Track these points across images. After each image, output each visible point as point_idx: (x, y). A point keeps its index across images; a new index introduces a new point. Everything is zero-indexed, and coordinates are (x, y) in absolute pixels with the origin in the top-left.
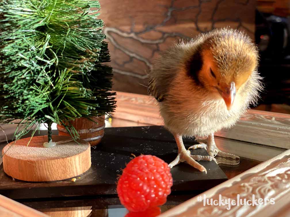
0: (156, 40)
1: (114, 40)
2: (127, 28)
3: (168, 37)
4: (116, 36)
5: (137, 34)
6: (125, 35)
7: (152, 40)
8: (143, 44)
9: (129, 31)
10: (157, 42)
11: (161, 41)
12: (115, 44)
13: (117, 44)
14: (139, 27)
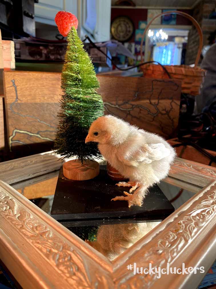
0: (129, 109)
1: (108, 109)
2: (114, 103)
3: (135, 107)
4: (108, 107)
5: (119, 105)
6: (113, 106)
7: (127, 109)
8: (122, 111)
9: (115, 104)
10: (130, 110)
11: (132, 109)
12: (108, 110)
13: (109, 111)
14: (121, 102)
